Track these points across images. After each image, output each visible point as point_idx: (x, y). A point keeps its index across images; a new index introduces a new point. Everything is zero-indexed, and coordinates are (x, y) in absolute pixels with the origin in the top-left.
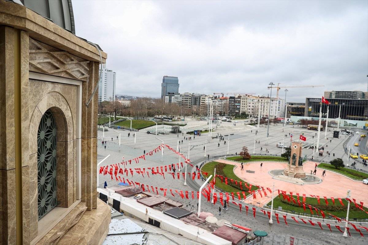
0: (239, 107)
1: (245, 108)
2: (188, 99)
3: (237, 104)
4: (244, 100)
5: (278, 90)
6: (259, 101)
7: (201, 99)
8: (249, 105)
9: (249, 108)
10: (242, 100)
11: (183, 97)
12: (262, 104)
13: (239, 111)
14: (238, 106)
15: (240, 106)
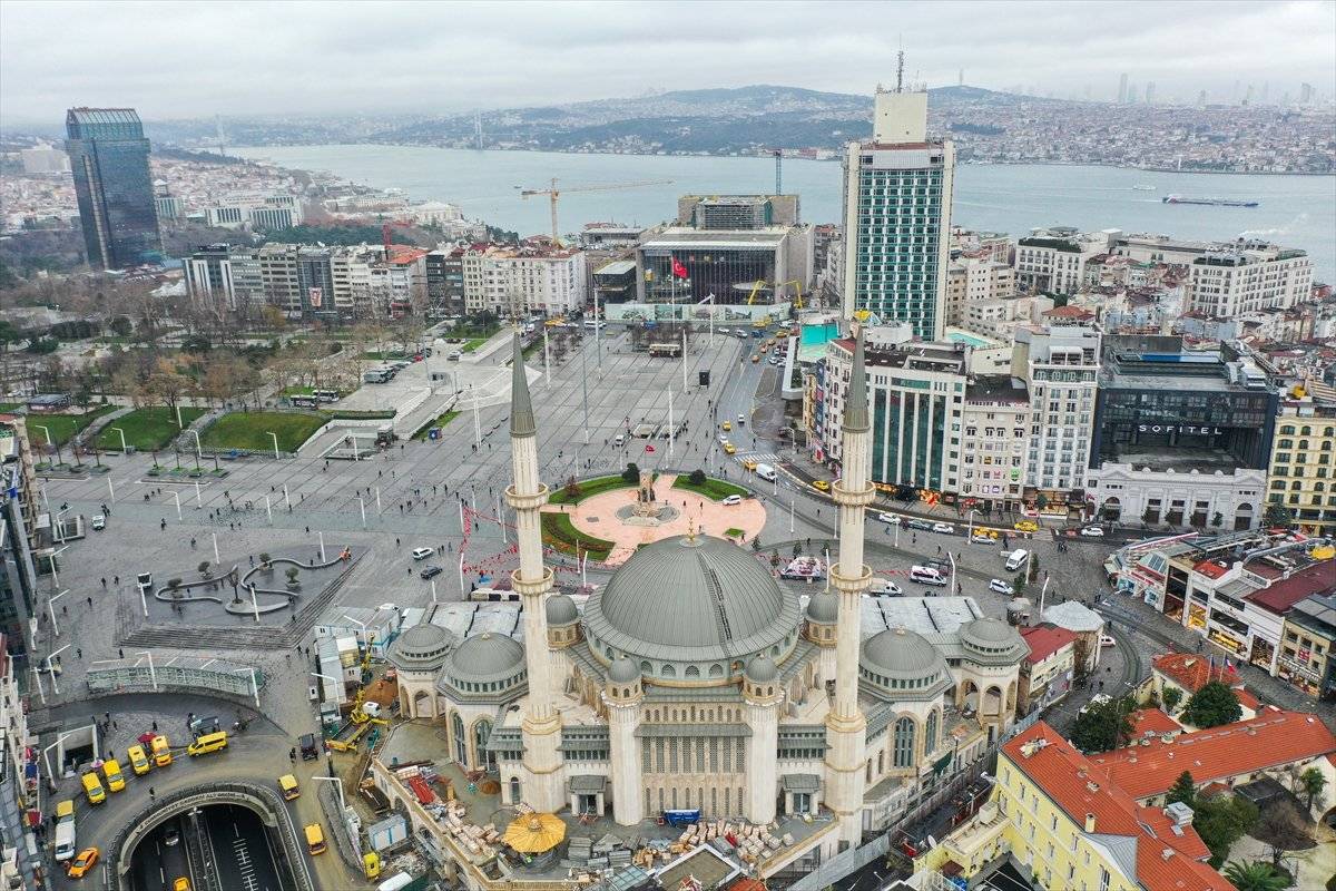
0: (459, 285)
1: (478, 287)
2: (283, 266)
3: (453, 277)
4: (472, 266)
5: (553, 200)
6: (514, 264)
7: (333, 266)
8: (490, 278)
9: (490, 286)
10: (466, 266)
11: (263, 262)
12: (524, 273)
13: (463, 297)
14: (459, 281)
15: (461, 281)
